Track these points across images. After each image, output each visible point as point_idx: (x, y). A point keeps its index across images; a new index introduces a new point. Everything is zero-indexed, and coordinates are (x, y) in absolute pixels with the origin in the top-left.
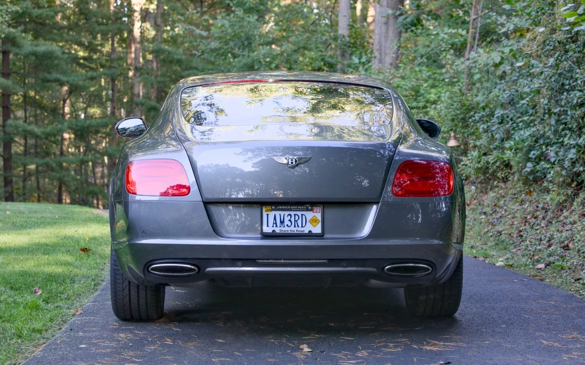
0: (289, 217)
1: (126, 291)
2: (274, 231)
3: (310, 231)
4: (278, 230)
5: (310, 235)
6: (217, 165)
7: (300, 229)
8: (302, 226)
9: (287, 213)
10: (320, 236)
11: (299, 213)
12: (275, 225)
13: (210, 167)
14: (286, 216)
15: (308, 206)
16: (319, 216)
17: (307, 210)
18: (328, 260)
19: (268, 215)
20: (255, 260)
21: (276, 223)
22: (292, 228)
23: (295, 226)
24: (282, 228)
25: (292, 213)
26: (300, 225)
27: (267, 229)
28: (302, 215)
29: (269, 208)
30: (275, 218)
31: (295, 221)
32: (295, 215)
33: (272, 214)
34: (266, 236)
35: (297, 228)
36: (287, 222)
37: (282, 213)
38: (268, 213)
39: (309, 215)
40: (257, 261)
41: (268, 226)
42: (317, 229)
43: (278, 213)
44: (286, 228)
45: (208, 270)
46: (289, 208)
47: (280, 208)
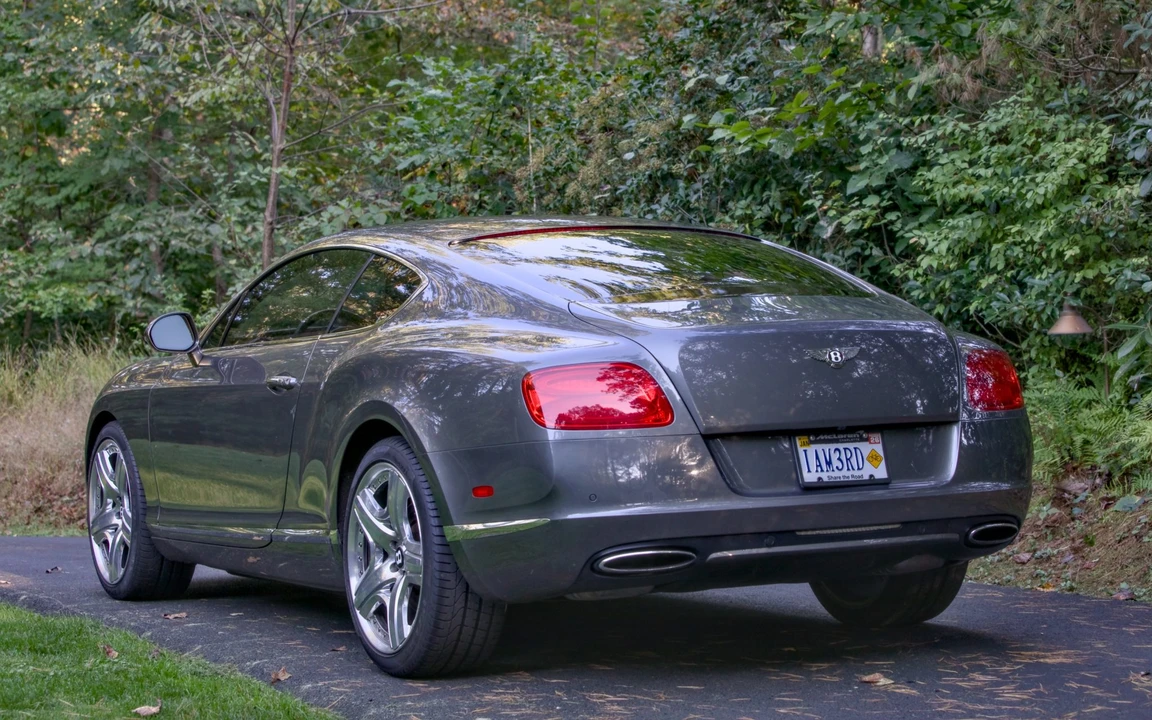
0: (837, 453)
2: (820, 479)
3: (871, 476)
4: (825, 477)
5: (873, 483)
7: (857, 473)
8: (859, 469)
9: (833, 446)
10: (883, 484)
11: (851, 446)
12: (819, 469)
14: (832, 452)
15: (861, 432)
16: (879, 449)
17: (862, 439)
18: (902, 523)
19: (805, 451)
20: (793, 531)
21: (820, 465)
22: (845, 472)
23: (848, 469)
24: (831, 474)
25: (841, 446)
26: (856, 467)
27: (809, 477)
28: (855, 449)
29: (805, 439)
30: (817, 458)
31: (847, 459)
32: (845, 449)
33: (811, 449)
34: (809, 489)
35: (851, 472)
36: (836, 463)
37: (826, 447)
38: (805, 448)
39: (866, 448)
40: (798, 533)
41: (809, 471)
42: (881, 472)
43: (819, 447)
44: (837, 474)
45: (714, 555)
46: (835, 437)
47: (822, 438)
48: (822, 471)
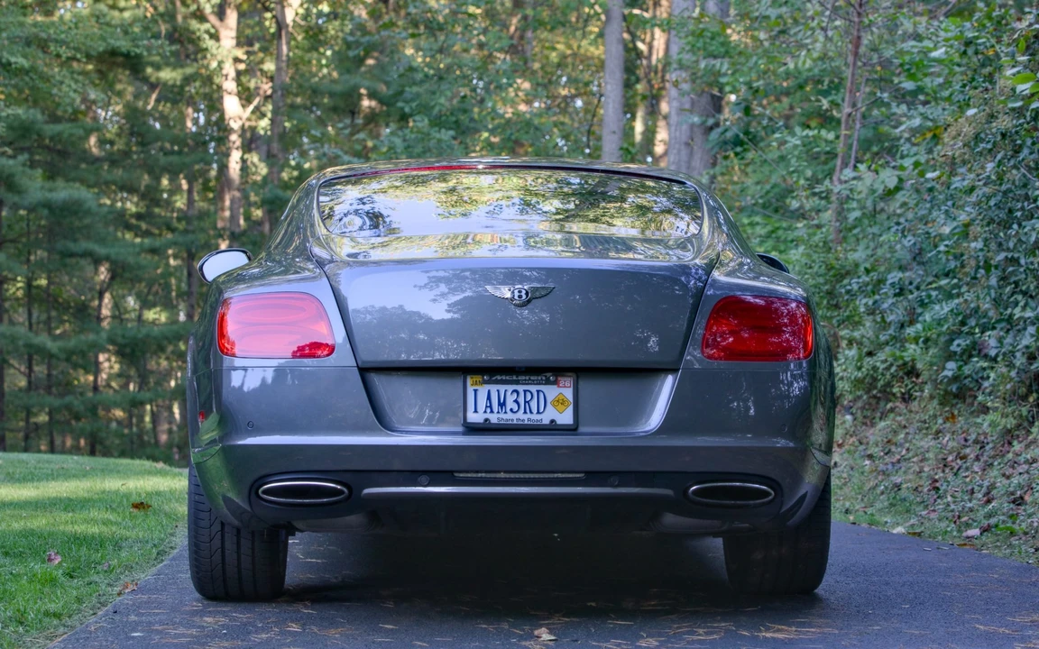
0: (515, 395)
1: (217, 542)
2: (486, 420)
3: (552, 421)
4: (494, 418)
5: (553, 428)
6: (384, 309)
7: (535, 417)
8: (538, 412)
9: (510, 388)
10: (571, 430)
11: (533, 388)
12: (489, 410)
13: (370, 313)
14: (509, 393)
15: (548, 375)
16: (568, 393)
17: (548, 382)
18: (586, 473)
19: (476, 391)
20: (452, 472)
21: (491, 407)
22: (520, 415)
23: (525, 412)
24: (502, 416)
25: (521, 388)
26: (535, 410)
27: (474, 418)
28: (538, 391)
29: (478, 378)
30: (489, 398)
31: (525, 402)
32: (525, 391)
33: (483, 391)
34: (472, 429)
35: (529, 415)
36: (510, 404)
37: (502, 388)
38: (476, 388)
39: (551, 392)
40: (456, 474)
41: (476, 411)
42: (566, 418)
43: (494, 388)
44: (509, 416)
45: (367, 491)
46: (515, 378)
47: (499, 378)
48: (492, 412)
